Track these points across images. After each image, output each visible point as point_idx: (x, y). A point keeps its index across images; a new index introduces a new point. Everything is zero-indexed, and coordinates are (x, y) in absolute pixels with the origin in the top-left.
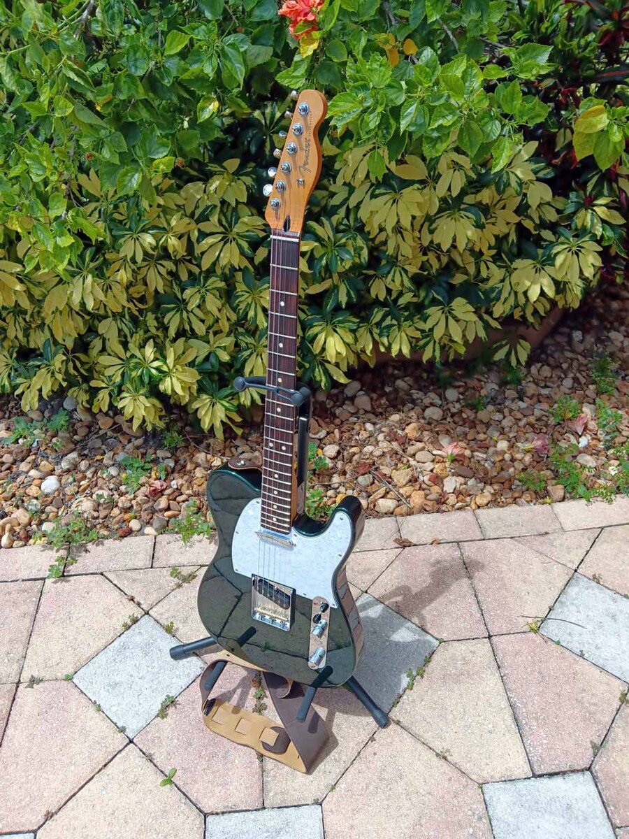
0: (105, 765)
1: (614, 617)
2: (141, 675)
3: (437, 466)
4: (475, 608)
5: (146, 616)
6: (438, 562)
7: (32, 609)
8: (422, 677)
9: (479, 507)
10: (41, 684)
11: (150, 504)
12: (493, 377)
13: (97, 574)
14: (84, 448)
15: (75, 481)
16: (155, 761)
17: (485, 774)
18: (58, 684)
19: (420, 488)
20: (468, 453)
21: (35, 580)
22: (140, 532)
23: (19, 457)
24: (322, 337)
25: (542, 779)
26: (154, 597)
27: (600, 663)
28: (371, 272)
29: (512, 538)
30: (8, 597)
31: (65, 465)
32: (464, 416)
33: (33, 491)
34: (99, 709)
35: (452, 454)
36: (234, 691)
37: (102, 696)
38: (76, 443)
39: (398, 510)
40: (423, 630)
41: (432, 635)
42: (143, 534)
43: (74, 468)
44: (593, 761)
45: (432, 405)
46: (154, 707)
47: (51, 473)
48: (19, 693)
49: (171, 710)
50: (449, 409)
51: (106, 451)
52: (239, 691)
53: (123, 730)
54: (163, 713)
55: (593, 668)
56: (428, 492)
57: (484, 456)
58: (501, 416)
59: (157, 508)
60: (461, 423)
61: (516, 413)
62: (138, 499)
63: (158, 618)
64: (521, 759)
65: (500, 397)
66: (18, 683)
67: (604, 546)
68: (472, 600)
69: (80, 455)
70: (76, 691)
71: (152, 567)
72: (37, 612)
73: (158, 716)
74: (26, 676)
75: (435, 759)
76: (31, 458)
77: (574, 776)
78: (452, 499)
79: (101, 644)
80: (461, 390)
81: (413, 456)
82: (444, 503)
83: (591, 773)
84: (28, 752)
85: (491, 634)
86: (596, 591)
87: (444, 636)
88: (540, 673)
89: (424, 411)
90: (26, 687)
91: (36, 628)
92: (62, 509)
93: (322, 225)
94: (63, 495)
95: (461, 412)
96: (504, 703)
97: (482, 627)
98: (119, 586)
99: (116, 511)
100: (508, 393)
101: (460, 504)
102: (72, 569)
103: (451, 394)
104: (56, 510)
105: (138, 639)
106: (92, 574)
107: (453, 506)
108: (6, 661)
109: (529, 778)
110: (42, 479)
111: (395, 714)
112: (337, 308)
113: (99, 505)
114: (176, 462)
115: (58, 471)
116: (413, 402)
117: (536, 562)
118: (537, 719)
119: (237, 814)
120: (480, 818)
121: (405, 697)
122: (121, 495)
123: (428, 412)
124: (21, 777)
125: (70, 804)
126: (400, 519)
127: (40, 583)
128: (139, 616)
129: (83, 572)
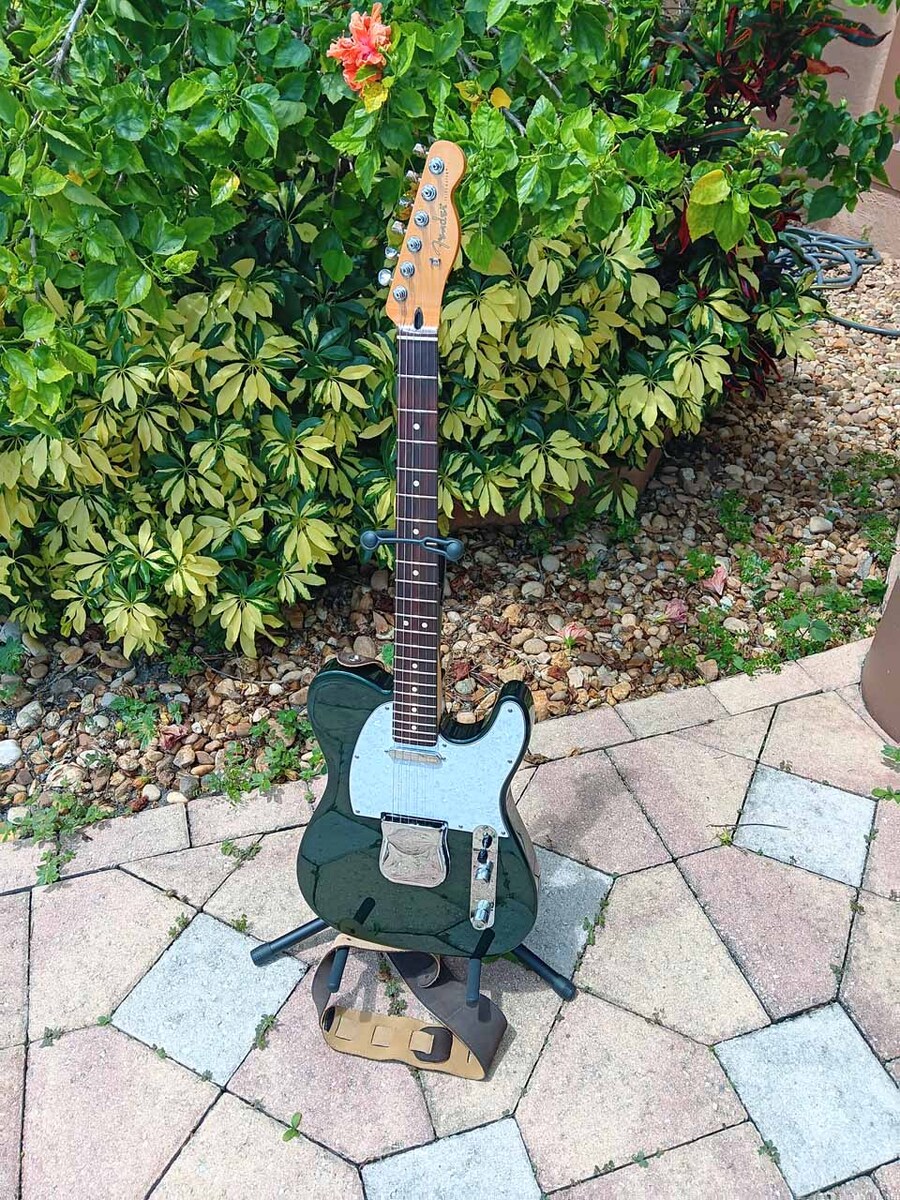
0: (194, 1131)
1: (818, 810)
2: (214, 997)
3: (554, 655)
4: (646, 826)
6: (585, 777)
7: (22, 934)
8: (603, 926)
9: (618, 701)
10: (63, 1039)
11: (168, 759)
12: (597, 535)
13: (109, 869)
14: (46, 695)
15: (43, 743)
16: (266, 1110)
17: (714, 1032)
18: (91, 1033)
19: (540, 687)
20: (588, 635)
21: (14, 892)
22: (160, 801)
25: (784, 1023)
26: (206, 887)
27: (817, 868)
29: (669, 733)
31: (22, 721)
32: (573, 588)
34: (163, 1055)
35: (570, 637)
36: (356, 992)
37: (163, 1038)
38: (33, 689)
40: (588, 866)
41: (601, 871)
42: (167, 804)
43: (38, 724)
44: (838, 989)
45: (529, 578)
46: (244, 1037)
47: (4, 736)
48: (32, 1058)
49: (272, 1036)
50: (552, 582)
51: (82, 695)
52: (362, 991)
53: (207, 1077)
54: (261, 1042)
55: (810, 876)
56: (551, 691)
57: (610, 636)
58: (619, 584)
59: (180, 765)
60: (570, 598)
61: (635, 577)
62: (148, 755)
63: (218, 913)
64: (753, 1002)
65: (611, 561)
66: (27, 1042)
67: (785, 726)
68: (641, 818)
69: (43, 705)
70: (121, 1038)
71: (191, 847)
72: (30, 937)
73: (254, 1046)
74: (36, 1031)
75: (646, 1026)
77: (822, 1012)
78: (583, 696)
79: (142, 964)
80: (561, 556)
81: (520, 647)
82: (574, 702)
83: (840, 1003)
84: (70, 1138)
85: (675, 856)
86: (789, 782)
87: (617, 869)
88: (748, 894)
89: (520, 588)
90: (42, 1047)
91: (35, 961)
92: (33, 786)
94: (30, 765)
95: (566, 584)
96: (715, 939)
97: (663, 850)
98: (149, 880)
99: (118, 777)
100: (620, 554)
101: (593, 701)
102: (70, 868)
103: (550, 563)
104: (23, 788)
105: (198, 948)
106: (103, 869)
107: (585, 704)
109: (768, 1026)
111: (581, 979)
113: (90, 771)
114: (191, 697)
115: (14, 733)
116: (503, 577)
117: (708, 759)
118: (759, 951)
119: (403, 1155)
120: (722, 1088)
121: (588, 956)
122: (120, 753)
123: (526, 589)
124: (68, 1176)
127: (25, 895)
128: (191, 917)
129: (90, 869)
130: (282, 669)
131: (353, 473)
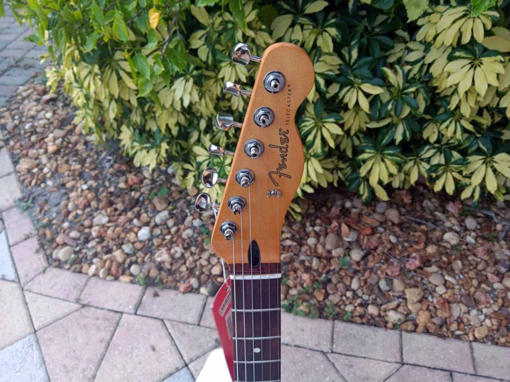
5: (185, 368)
7: (108, 337)
9: (476, 340)
13: (159, 319)
14: (174, 208)
15: (161, 234)
19: (428, 309)
20: (475, 282)
22: (197, 290)
23: (129, 207)
24: (369, 165)
26: (194, 353)
28: (428, 117)
30: (95, 322)
31: (158, 220)
33: (131, 236)
38: (169, 203)
39: (404, 326)
42: (199, 293)
43: (164, 223)
45: (452, 229)
47: (147, 224)
56: (433, 314)
57: (489, 289)
59: (213, 274)
60: (473, 252)
69: (169, 214)
71: (199, 325)
72: (111, 340)
76: (136, 209)
78: (454, 326)
80: (480, 220)
81: (427, 276)
89: (443, 234)
91: (107, 355)
92: (148, 256)
93: (396, 72)
94: (151, 245)
98: (172, 335)
99: (184, 268)
101: (460, 332)
103: (470, 222)
104: (143, 256)
106: (156, 318)
107: (453, 332)
108: (81, 376)
110: (140, 228)
112: (392, 143)
115: (152, 224)
123: (447, 236)
126: (404, 333)
127: (118, 315)
128: (180, 367)
129: (150, 315)
130: (284, 236)
131: (357, 142)
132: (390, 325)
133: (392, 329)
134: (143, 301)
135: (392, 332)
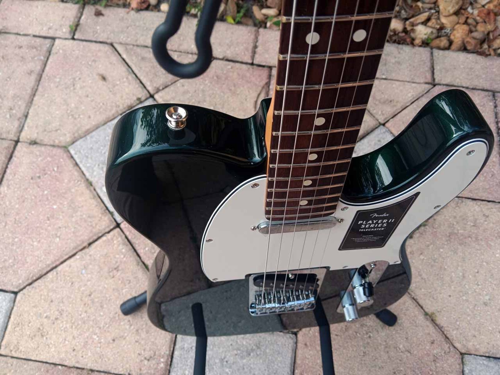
0: (89, 245)
5: (151, 99)
7: (39, 68)
13: (106, 43)
18: (55, 151)
26: (161, 81)
30: (17, 51)
34: (91, 186)
37: (95, 174)
39: (436, 42)
56: (473, 28)
66: (17, 142)
70: (70, 162)
72: (43, 72)
90: (25, 147)
98: (127, 61)
106: (101, 42)
108: (8, 116)
125: (50, 275)
126: (436, 52)
127: (48, 42)
129: (94, 39)
132: (417, 42)
133: (420, 46)
134: (81, 22)
135: (421, 49)
